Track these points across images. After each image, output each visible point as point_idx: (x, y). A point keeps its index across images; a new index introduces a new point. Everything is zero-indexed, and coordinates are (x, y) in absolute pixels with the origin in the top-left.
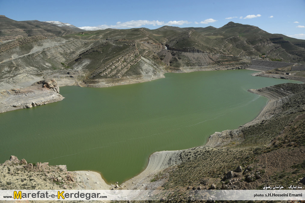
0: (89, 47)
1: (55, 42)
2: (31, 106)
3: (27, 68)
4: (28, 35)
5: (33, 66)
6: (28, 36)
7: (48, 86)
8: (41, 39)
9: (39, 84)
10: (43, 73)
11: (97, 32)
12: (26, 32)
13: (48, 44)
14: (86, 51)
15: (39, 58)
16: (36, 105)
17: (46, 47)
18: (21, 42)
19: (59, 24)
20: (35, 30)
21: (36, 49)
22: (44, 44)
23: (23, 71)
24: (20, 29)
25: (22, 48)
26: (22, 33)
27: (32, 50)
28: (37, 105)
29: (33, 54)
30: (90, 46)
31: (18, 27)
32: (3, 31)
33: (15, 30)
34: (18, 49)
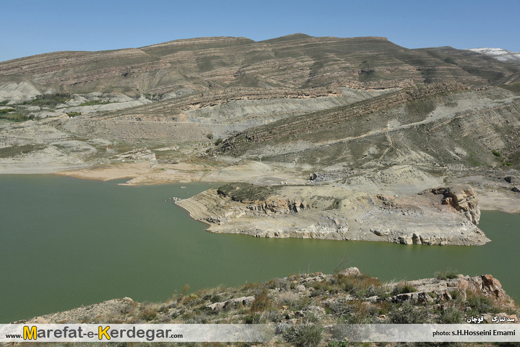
1: (486, 99)
2: (410, 242)
3: (414, 154)
4: (424, 79)
5: (426, 151)
6: (425, 81)
7: (455, 204)
8: (455, 91)
9: (435, 194)
10: (445, 170)
12: (422, 74)
13: (467, 103)
15: (442, 134)
16: (420, 243)
17: (464, 110)
18: (411, 95)
20: (443, 69)
21: (441, 112)
22: (460, 102)
23: (403, 159)
24: (411, 67)
25: (410, 107)
26: (413, 74)
27: (431, 114)
28: (423, 242)
29: (432, 124)
31: (406, 63)
32: (377, 69)
33: (401, 68)
34: (402, 111)
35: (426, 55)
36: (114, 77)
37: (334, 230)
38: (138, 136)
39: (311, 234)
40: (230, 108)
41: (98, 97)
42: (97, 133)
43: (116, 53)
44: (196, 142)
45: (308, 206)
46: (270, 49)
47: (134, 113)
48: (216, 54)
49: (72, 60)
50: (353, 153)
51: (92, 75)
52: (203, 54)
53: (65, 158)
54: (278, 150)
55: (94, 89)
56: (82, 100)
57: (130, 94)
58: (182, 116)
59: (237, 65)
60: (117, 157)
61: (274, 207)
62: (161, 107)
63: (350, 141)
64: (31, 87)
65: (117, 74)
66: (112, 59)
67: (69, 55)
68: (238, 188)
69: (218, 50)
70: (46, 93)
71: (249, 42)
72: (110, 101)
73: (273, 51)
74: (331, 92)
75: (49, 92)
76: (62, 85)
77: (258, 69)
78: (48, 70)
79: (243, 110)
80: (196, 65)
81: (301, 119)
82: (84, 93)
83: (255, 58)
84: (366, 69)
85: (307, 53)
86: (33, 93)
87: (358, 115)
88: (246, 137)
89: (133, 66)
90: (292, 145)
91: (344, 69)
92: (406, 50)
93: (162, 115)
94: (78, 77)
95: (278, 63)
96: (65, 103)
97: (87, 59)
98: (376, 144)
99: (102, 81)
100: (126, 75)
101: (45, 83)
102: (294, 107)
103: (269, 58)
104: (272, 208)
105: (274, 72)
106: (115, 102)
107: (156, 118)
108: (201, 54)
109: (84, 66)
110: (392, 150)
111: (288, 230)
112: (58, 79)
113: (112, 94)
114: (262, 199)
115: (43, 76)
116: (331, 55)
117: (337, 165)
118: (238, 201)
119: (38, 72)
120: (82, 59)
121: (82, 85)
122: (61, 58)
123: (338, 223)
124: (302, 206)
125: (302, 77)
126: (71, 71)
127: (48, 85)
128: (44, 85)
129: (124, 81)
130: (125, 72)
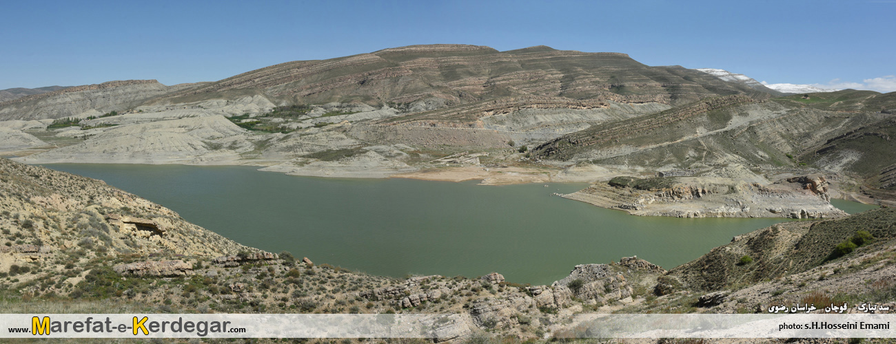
0: (841, 127)
1: (767, 110)
2: (800, 216)
4: (670, 95)
6: (671, 97)
7: (814, 188)
8: (744, 102)
9: (790, 182)
11: (840, 95)
12: (668, 90)
13: (756, 114)
14: (847, 134)
15: (744, 139)
16: (807, 217)
17: (755, 119)
19: (723, 76)
20: (685, 87)
21: (736, 122)
22: (750, 112)
24: (658, 83)
25: (711, 116)
26: (660, 90)
27: (730, 122)
29: (733, 131)
30: (842, 124)
31: (652, 79)
32: (627, 84)
33: (649, 84)
34: (705, 119)
35: (666, 72)
36: (350, 86)
37: (740, 210)
38: (437, 142)
39: (723, 214)
40: (522, 115)
41: (337, 107)
42: (388, 139)
43: (349, 60)
44: (500, 149)
45: (709, 191)
46: (516, 60)
47: (427, 119)
48: (460, 63)
49: (303, 70)
50: (675, 155)
51: (326, 84)
52: (447, 62)
53: (390, 163)
54: (605, 154)
55: (330, 100)
56: (321, 111)
57: (371, 103)
58: (479, 122)
59: (484, 75)
60: (439, 162)
61: (681, 193)
62: (455, 113)
63: (669, 146)
64: (266, 100)
65: (353, 82)
66: (346, 66)
67: (300, 64)
68: (632, 180)
69: (461, 58)
70: (281, 105)
71: (494, 52)
72: (353, 110)
73: (519, 62)
74: (602, 104)
75: (284, 104)
76: (295, 96)
77: (508, 80)
78: (280, 81)
79: (535, 118)
80: (439, 73)
81: (619, 125)
82: (322, 104)
83: (503, 68)
84: (616, 84)
85: (554, 66)
86: (269, 106)
87: (669, 122)
88: (570, 142)
89: (370, 72)
90: (617, 149)
91: (595, 83)
92: (647, 67)
93: (458, 121)
94: (311, 88)
95: (528, 74)
96: (306, 114)
97: (318, 67)
98: (693, 148)
99: (337, 90)
100: (363, 83)
101: (278, 95)
102: (578, 117)
103: (516, 69)
104: (679, 194)
105: (525, 84)
106: (358, 112)
107: (451, 124)
108: (444, 62)
109: (316, 76)
110: (709, 153)
111: (704, 211)
112: (290, 90)
113: (352, 104)
114: (668, 187)
115: (275, 88)
116: (579, 69)
117: (666, 166)
118: (645, 189)
119: (270, 85)
120: (314, 69)
121: (316, 96)
122: (292, 68)
123: (741, 204)
124: (704, 192)
125: (554, 90)
126: (303, 82)
127: (281, 97)
128: (277, 98)
129: (362, 89)
130: (361, 80)
